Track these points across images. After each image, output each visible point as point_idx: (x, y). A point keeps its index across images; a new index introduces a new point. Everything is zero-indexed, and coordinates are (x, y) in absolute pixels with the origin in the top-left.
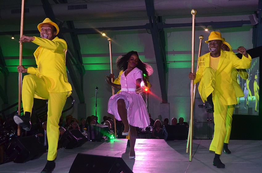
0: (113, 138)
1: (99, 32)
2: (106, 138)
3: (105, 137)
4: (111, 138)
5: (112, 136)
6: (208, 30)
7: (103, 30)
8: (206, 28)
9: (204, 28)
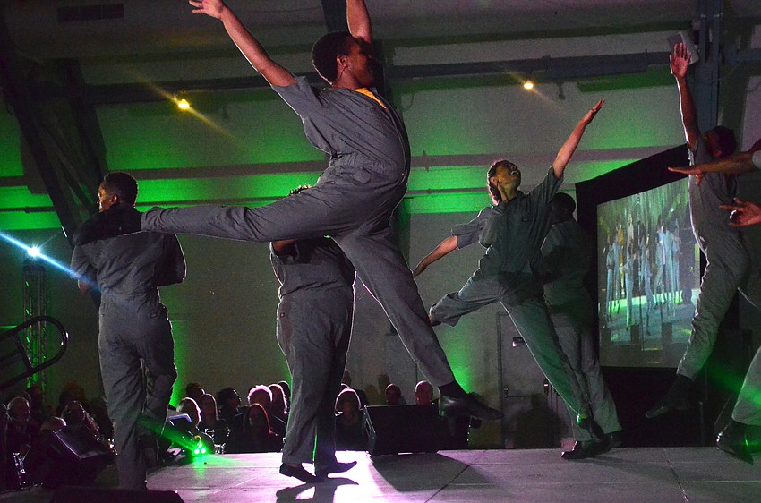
0: (204, 450)
1: (168, 96)
2: (181, 453)
3: (177, 450)
4: (196, 452)
5: (200, 444)
6: (535, 87)
7: (180, 88)
8: (528, 78)
9: (521, 80)
